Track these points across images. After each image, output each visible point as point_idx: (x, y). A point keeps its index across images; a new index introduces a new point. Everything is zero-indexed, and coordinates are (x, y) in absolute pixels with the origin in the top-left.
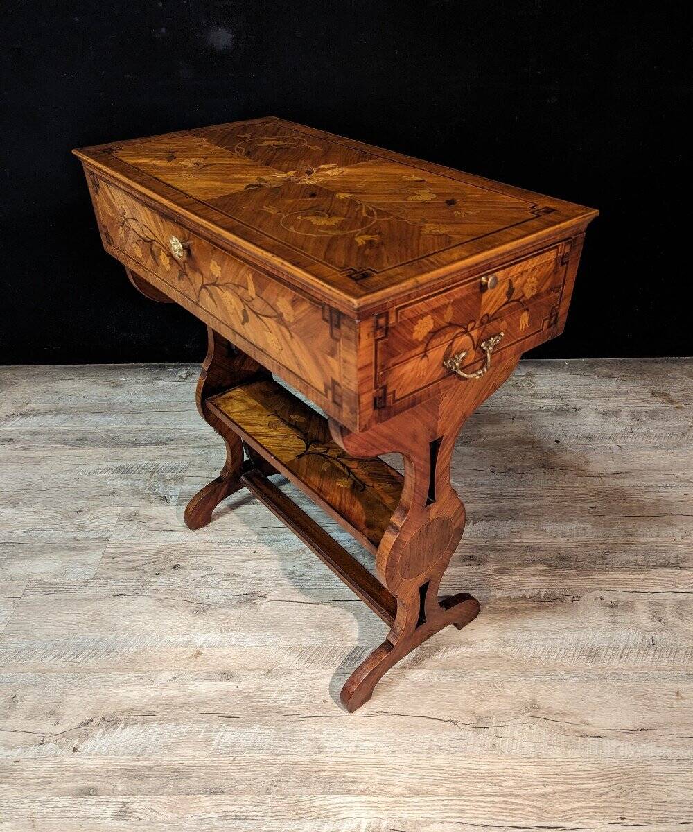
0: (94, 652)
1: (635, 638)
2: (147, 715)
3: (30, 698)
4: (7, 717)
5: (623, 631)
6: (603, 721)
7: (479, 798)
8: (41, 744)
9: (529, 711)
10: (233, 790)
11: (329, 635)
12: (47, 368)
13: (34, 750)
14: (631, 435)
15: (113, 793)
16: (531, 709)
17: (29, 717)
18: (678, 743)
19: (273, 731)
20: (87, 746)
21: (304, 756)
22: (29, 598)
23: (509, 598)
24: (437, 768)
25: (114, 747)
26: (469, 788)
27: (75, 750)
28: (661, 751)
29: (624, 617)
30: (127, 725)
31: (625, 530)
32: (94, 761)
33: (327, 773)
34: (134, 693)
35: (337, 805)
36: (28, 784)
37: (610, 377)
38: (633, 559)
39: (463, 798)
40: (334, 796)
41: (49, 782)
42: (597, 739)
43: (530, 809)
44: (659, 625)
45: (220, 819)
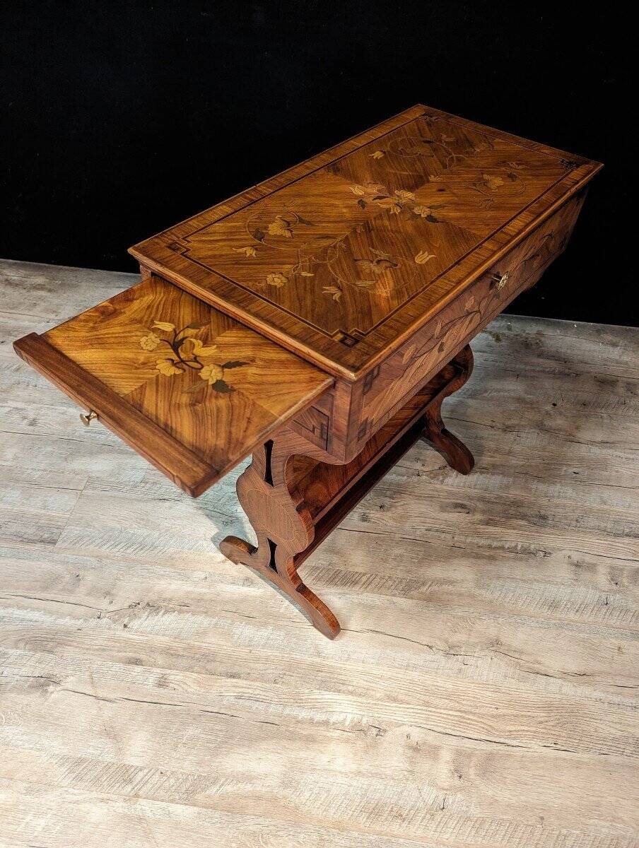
0: (142, 547)
1: (592, 596)
2: (184, 606)
3: (90, 578)
4: (71, 592)
5: (583, 589)
6: (553, 663)
7: (442, 711)
8: (99, 618)
9: (493, 646)
10: (248, 677)
11: (335, 559)
12: (104, 273)
13: (93, 622)
14: (623, 407)
15: (154, 665)
16: (495, 645)
17: (89, 594)
18: (612, 689)
19: (282, 633)
20: (135, 624)
21: (306, 657)
22: (89, 492)
23: (490, 547)
24: (412, 682)
25: (156, 628)
26: (437, 702)
27: (125, 626)
28: (597, 694)
29: (586, 576)
30: (166, 612)
31: (601, 498)
32: (141, 638)
33: (324, 674)
34: (173, 587)
35: (330, 701)
36: (87, 649)
37: (614, 345)
38: (603, 525)
39: (430, 709)
40: (328, 693)
41: (104, 650)
42: (545, 677)
43: (482, 726)
44: (615, 587)
45: (236, 697)
